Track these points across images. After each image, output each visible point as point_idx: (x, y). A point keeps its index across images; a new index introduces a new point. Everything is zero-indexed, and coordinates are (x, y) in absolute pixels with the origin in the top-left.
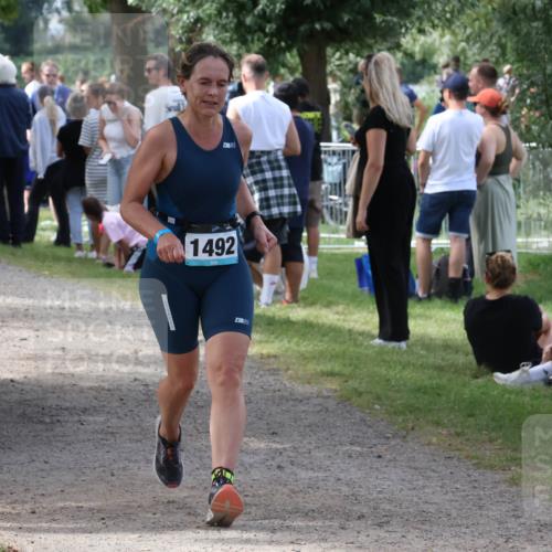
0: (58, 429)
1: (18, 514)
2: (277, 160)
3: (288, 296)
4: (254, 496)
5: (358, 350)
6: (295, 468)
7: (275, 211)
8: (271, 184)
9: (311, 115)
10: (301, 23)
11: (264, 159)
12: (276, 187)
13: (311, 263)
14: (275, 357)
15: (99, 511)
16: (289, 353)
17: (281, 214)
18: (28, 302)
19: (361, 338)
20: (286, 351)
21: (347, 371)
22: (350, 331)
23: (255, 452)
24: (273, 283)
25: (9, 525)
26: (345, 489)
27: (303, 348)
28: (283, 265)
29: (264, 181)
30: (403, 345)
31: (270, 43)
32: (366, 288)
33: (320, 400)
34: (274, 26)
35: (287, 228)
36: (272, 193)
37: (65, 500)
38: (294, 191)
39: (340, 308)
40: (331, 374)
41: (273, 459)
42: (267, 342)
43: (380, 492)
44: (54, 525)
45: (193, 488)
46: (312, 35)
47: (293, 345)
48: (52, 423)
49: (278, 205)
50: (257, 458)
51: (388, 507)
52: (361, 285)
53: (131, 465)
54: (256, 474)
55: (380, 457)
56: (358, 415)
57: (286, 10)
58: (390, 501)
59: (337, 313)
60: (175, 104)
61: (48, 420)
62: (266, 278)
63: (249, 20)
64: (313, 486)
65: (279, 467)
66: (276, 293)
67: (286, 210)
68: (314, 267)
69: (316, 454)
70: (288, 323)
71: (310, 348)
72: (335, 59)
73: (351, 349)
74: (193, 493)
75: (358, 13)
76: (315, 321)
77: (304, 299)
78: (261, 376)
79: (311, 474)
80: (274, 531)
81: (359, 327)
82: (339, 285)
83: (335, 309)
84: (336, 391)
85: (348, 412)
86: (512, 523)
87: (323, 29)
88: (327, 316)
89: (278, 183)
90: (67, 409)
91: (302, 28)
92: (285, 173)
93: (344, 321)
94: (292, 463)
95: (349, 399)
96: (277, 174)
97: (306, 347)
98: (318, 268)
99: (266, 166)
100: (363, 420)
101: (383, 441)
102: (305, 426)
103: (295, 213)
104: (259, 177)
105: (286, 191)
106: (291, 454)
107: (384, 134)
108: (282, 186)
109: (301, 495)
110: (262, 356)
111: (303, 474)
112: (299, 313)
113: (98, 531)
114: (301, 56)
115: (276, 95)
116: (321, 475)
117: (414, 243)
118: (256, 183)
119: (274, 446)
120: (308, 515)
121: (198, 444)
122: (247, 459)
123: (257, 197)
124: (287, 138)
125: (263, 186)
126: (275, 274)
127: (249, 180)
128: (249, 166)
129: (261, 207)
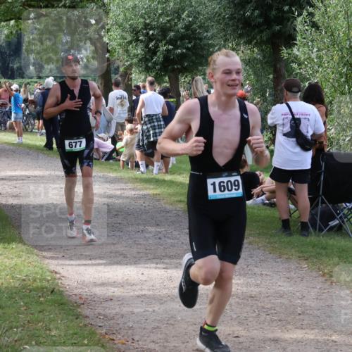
2: (159, 118)
3: (164, 171)
4: (150, 250)
6: (166, 239)
8: (157, 127)
9: (172, 100)
11: (154, 117)
12: (159, 128)
14: (159, 194)
20: (163, 192)
23: (150, 232)
24: (158, 166)
27: (169, 191)
28: (162, 158)
29: (154, 126)
31: (157, 73)
33: (176, 212)
34: (159, 67)
36: (157, 131)
41: (157, 235)
44: (72, 262)
46: (174, 70)
47: (165, 190)
50: (151, 235)
54: (151, 241)
57: (163, 61)
60: (120, 96)
62: (156, 164)
63: (150, 64)
64: (173, 246)
65: (160, 238)
66: (160, 169)
69: (174, 233)
70: (164, 181)
72: (182, 79)
74: (126, 249)
75: (191, 62)
79: (172, 241)
80: (157, 264)
82: (184, 166)
83: (182, 176)
86: (250, 260)
87: (178, 68)
88: (179, 178)
91: (170, 67)
94: (165, 237)
96: (159, 123)
97: (171, 190)
99: (155, 120)
102: (170, 222)
104: (152, 125)
106: (164, 233)
108: (161, 128)
109: (168, 249)
110: (154, 194)
111: (169, 241)
112: (168, 177)
114: (169, 78)
115: (160, 93)
116: (176, 241)
118: (151, 127)
119: (158, 230)
120: (171, 257)
121: (128, 229)
122: (147, 235)
123: (151, 132)
124: (163, 109)
125: (154, 128)
126: (159, 162)
127: (149, 126)
128: (149, 120)
129: (153, 137)
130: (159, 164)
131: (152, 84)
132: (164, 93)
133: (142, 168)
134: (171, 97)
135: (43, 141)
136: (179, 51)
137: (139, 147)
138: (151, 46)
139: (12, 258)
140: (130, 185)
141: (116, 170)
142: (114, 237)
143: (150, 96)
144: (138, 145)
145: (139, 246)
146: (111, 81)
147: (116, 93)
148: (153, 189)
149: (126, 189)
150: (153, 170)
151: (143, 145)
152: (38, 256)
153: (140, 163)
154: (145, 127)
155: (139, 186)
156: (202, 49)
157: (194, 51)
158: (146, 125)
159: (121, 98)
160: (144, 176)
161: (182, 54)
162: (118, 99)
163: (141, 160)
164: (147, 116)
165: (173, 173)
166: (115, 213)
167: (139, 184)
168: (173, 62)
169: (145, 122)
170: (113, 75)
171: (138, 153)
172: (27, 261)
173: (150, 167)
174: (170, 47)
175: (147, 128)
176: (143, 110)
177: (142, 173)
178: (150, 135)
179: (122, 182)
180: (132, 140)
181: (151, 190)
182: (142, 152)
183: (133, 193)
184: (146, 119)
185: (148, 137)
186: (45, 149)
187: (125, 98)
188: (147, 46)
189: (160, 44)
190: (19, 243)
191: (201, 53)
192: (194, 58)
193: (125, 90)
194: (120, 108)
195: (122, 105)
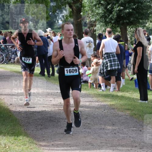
0: (59, 124)
1: (49, 145)
2: (114, 55)
3: (117, 89)
4: (108, 141)
5: (135, 103)
6: (119, 134)
7: (113, 68)
8: (112, 61)
10: (120, 21)
11: (111, 54)
12: (114, 62)
13: (123, 81)
14: (114, 105)
15: (69, 145)
16: (118, 104)
17: (115, 68)
18: (52, 91)
19: (136, 100)
20: (117, 103)
21: (132, 109)
22: (133, 98)
23: (109, 130)
24: (113, 86)
25: (46, 148)
26: (132, 139)
27: (121, 103)
28: (116, 82)
29: (111, 60)
30: (147, 102)
31: (113, 26)
32: (137, 87)
33: (125, 116)
34: (114, 21)
35: (117, 72)
36: (113, 63)
37: (61, 142)
38: (118, 63)
39: (131, 92)
40: (128, 109)
41: (113, 131)
42: (112, 101)
43: (141, 140)
44: (58, 149)
45: (93, 139)
47: (118, 102)
48: (58, 122)
49: (114, 66)
50: (109, 131)
51: (143, 144)
52: (136, 87)
53: (77, 133)
54: (109, 135)
55: (141, 131)
56: (135, 120)
57: (117, 17)
58: (143, 142)
59: (130, 94)
60: (89, 41)
61: (57, 121)
62: (112, 85)
63: (107, 20)
64: (123, 138)
65: (115, 133)
67: (116, 67)
68: (124, 82)
69: (124, 130)
70: (117, 96)
71: (123, 103)
72: (129, 29)
73: (133, 103)
74: (93, 140)
75: (135, 18)
76: (124, 96)
77: (121, 90)
78: (110, 110)
79: (123, 135)
80: (113, 150)
81: (135, 97)
82: (130, 86)
83: (129, 92)
84: (129, 114)
85: (132, 119)
87: (126, 22)
88: (127, 94)
89: (114, 61)
90: (61, 118)
91: (121, 22)
92: (116, 58)
93: (131, 96)
94: (118, 132)
95: (133, 116)
96: (114, 58)
97: (122, 102)
98: (125, 82)
99: (111, 56)
100: (136, 121)
101: (141, 127)
102: (121, 123)
103: (119, 68)
104: (109, 59)
105: (116, 63)
106: (118, 130)
107: (142, 48)
108: (115, 62)
109: (120, 141)
110: (111, 105)
111: (121, 135)
112: (120, 94)
113: (69, 150)
114: (121, 29)
116: (126, 135)
117: (148, 76)
118: (109, 61)
119: (114, 128)
120: (122, 146)
121: (94, 127)
122: (107, 131)
123: (109, 64)
124: (117, 49)
125: (110, 61)
126: (114, 84)
127: (107, 60)
128: (107, 56)
129: (110, 67)
130: (114, 85)
131: (110, 33)
132: (117, 39)
133: (103, 88)
134: (121, 41)
135: (38, 70)
136: (128, 10)
137: (101, 74)
138: (108, 7)
139: (20, 146)
140: (95, 99)
141: (86, 89)
142: (85, 132)
143: (108, 41)
144: (100, 72)
145: (102, 139)
146: (82, 31)
147: (86, 39)
148: (110, 101)
149: (92, 101)
150: (110, 89)
151: (103, 73)
152: (36, 144)
153: (102, 84)
154: (105, 61)
155: (101, 99)
156: (143, 9)
157: (137, 11)
158: (106, 59)
159: (89, 42)
160: (105, 93)
161: (129, 13)
162: (87, 42)
163: (103, 82)
164: (106, 53)
165: (123, 91)
166: (86, 117)
167: (101, 98)
168: (123, 18)
169: (105, 58)
170: (83, 27)
171: (100, 78)
172: (30, 148)
173: (108, 87)
174: (122, 8)
175: (106, 62)
176: (104, 49)
177: (103, 91)
178: (108, 66)
179: (90, 97)
180: (97, 69)
181: (109, 102)
182: (102, 77)
183: (97, 104)
184: (106, 56)
185: (107, 67)
186: (40, 75)
187: (92, 42)
188: (106, 8)
189: (115, 7)
190: (24, 136)
191: (142, 12)
192: (137, 15)
193: (91, 37)
194: (88, 48)
195: (90, 47)
